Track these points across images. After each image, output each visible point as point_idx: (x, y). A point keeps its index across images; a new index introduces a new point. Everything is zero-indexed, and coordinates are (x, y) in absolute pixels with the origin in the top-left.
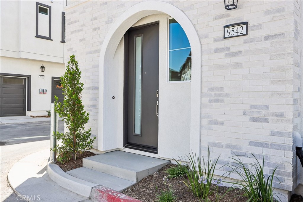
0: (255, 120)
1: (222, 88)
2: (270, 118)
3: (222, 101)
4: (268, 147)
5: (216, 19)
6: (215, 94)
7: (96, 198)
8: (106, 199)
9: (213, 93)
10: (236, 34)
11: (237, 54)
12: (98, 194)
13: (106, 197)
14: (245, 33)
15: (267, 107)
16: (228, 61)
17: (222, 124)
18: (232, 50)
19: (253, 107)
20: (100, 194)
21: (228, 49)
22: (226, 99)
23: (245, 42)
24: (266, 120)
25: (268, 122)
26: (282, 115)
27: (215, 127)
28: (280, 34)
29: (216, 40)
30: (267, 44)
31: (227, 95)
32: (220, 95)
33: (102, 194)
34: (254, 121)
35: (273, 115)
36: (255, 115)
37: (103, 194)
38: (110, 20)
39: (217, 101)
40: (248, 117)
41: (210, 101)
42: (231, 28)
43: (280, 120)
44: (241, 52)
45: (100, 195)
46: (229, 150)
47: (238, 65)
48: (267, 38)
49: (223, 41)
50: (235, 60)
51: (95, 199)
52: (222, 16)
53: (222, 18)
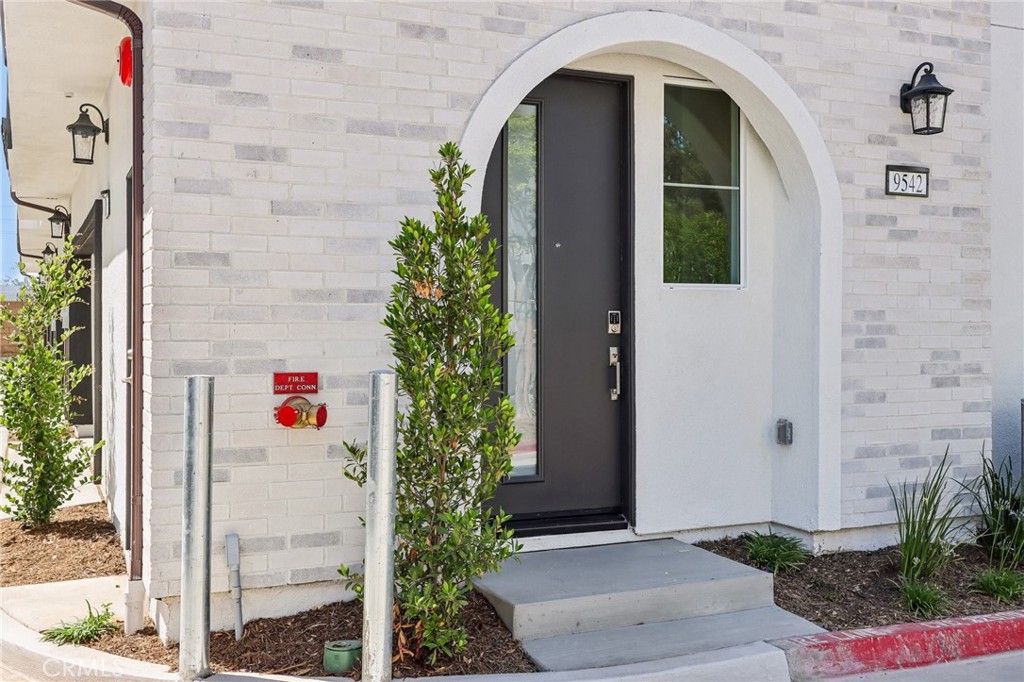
0: (939, 383)
1: (882, 312)
2: (963, 377)
3: (882, 344)
4: (959, 437)
5: (870, 141)
6: (869, 328)
7: (819, 673)
8: (852, 658)
9: (864, 325)
10: (909, 191)
11: (908, 235)
12: (815, 657)
13: (849, 652)
14: (924, 193)
15: (957, 354)
16: (893, 249)
17: (883, 398)
18: (902, 225)
19: (937, 355)
20: (822, 654)
21: (894, 220)
22: (890, 339)
23: (924, 212)
24: (956, 382)
25: (959, 385)
26: (978, 370)
27: (867, 408)
28: (974, 209)
29: (869, 194)
30: (956, 224)
31: (891, 330)
32: (877, 330)
33: (830, 650)
34: (938, 386)
35: (966, 371)
36: (940, 373)
37: (835, 650)
38: (509, 18)
39: (871, 343)
40: (928, 378)
41: (859, 344)
42: (901, 174)
43: (976, 378)
44: (916, 232)
45: (828, 658)
46: (896, 458)
47: (910, 262)
48: (957, 211)
49: (883, 198)
50: (908, 248)
51: (813, 677)
52: (881, 140)
53: (882, 143)
